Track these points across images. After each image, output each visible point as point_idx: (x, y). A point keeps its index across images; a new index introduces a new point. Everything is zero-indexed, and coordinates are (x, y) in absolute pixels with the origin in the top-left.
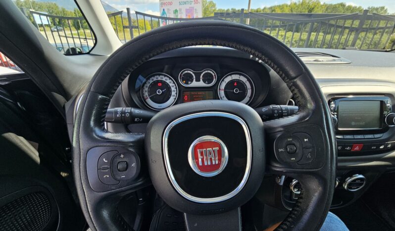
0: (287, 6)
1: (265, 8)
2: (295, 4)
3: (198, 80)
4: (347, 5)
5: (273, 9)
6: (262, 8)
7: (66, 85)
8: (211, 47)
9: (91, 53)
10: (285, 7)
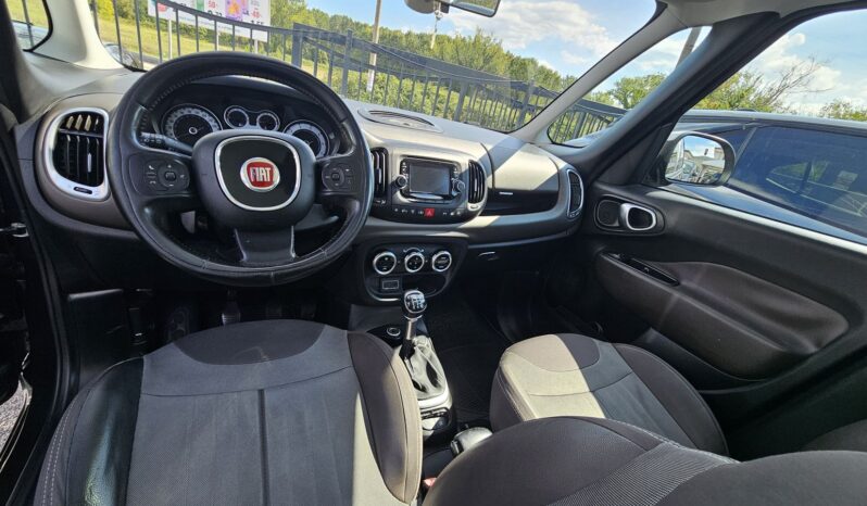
0: (449, 40)
1: (409, 34)
2: (463, 40)
3: (253, 123)
4: (539, 65)
5: (425, 39)
6: (405, 31)
7: (26, 96)
8: (263, 80)
9: (35, 51)
10: (446, 41)
